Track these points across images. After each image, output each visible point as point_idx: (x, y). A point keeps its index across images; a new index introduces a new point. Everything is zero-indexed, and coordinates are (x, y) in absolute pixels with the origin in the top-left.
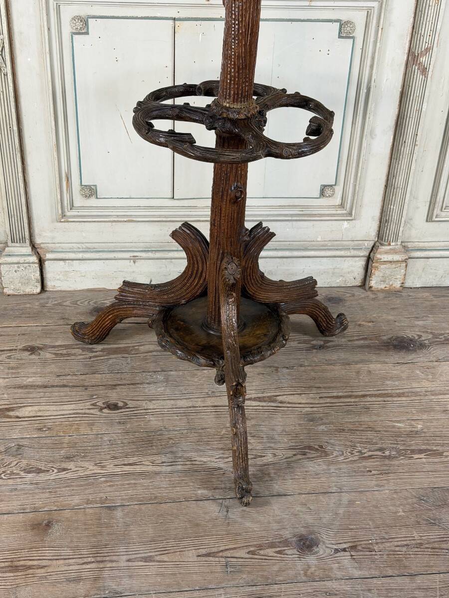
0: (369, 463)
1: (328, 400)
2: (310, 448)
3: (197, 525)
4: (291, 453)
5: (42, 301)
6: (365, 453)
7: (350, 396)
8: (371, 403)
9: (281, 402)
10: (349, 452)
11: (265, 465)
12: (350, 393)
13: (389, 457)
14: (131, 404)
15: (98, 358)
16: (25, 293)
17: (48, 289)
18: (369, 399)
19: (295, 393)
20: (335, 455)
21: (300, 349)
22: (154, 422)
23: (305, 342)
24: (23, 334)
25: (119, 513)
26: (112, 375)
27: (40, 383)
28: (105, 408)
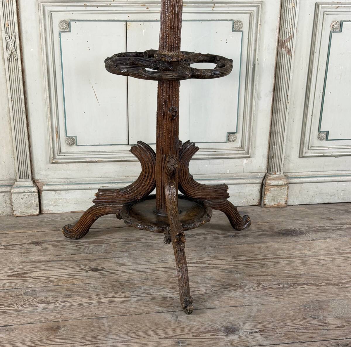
0: (270, 291)
1: (240, 262)
2: (230, 285)
3: (158, 324)
4: (217, 288)
5: (40, 219)
6: (266, 286)
7: (255, 260)
8: (269, 262)
9: (209, 264)
10: (256, 286)
11: (200, 295)
12: (255, 258)
13: (283, 288)
14: (106, 268)
15: (82, 246)
16: (28, 215)
17: (44, 213)
18: (268, 260)
19: (218, 259)
20: (247, 288)
21: (219, 238)
22: (123, 276)
23: (222, 234)
24: (29, 236)
25: (105, 321)
26: (93, 254)
27: (44, 260)
28: (90, 270)
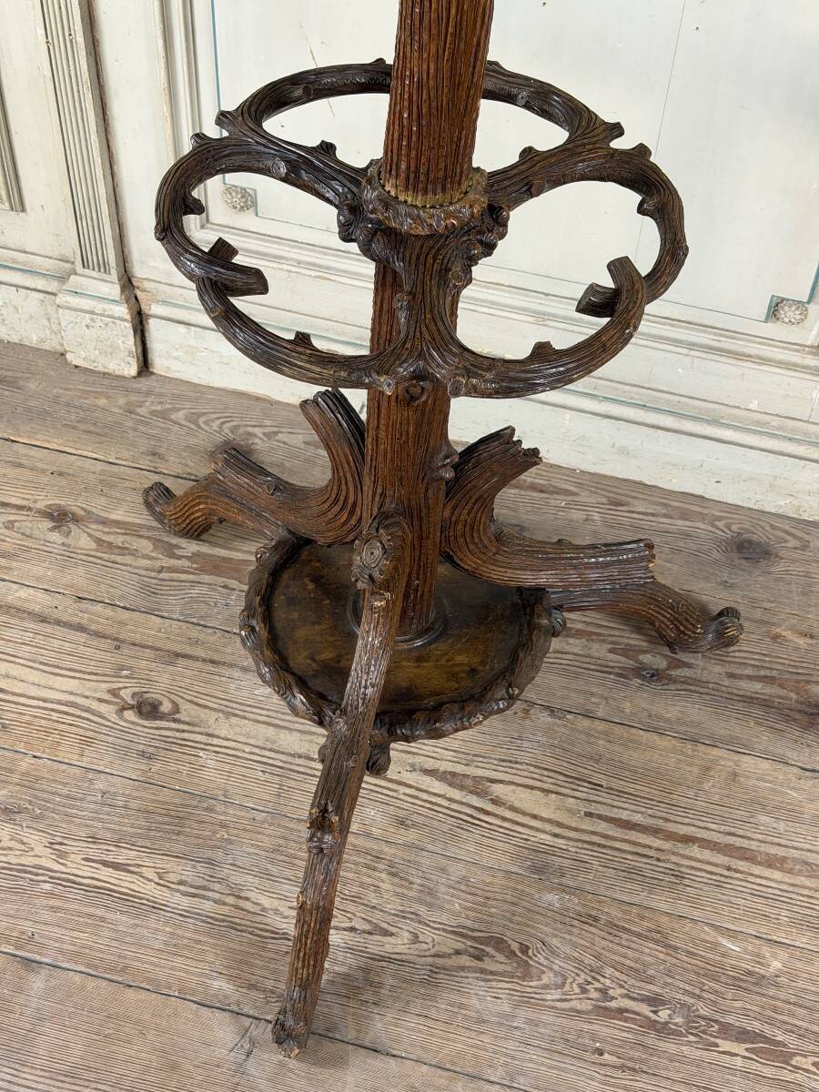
0: (609, 1030)
1: (602, 827)
2: (499, 944)
3: (174, 1067)
4: (455, 943)
5: (133, 398)
6: (613, 998)
7: (655, 831)
8: (694, 864)
9: (495, 802)
10: (580, 986)
11: (382, 959)
12: (660, 822)
13: (662, 1029)
14: (187, 712)
15: (176, 576)
16: (107, 371)
17: (155, 371)
18: (695, 851)
19: (538, 784)
20: (545, 980)
21: (605, 669)
22: (212, 771)
23: (627, 651)
24: (61, 474)
25: (37, 983)
26: (184, 626)
27: (37, 609)
28: (132, 707)
